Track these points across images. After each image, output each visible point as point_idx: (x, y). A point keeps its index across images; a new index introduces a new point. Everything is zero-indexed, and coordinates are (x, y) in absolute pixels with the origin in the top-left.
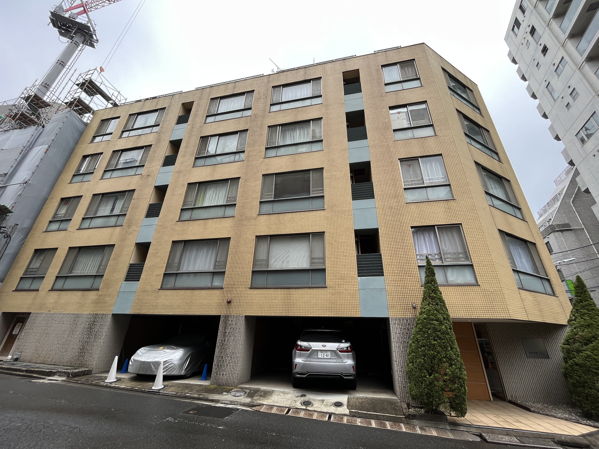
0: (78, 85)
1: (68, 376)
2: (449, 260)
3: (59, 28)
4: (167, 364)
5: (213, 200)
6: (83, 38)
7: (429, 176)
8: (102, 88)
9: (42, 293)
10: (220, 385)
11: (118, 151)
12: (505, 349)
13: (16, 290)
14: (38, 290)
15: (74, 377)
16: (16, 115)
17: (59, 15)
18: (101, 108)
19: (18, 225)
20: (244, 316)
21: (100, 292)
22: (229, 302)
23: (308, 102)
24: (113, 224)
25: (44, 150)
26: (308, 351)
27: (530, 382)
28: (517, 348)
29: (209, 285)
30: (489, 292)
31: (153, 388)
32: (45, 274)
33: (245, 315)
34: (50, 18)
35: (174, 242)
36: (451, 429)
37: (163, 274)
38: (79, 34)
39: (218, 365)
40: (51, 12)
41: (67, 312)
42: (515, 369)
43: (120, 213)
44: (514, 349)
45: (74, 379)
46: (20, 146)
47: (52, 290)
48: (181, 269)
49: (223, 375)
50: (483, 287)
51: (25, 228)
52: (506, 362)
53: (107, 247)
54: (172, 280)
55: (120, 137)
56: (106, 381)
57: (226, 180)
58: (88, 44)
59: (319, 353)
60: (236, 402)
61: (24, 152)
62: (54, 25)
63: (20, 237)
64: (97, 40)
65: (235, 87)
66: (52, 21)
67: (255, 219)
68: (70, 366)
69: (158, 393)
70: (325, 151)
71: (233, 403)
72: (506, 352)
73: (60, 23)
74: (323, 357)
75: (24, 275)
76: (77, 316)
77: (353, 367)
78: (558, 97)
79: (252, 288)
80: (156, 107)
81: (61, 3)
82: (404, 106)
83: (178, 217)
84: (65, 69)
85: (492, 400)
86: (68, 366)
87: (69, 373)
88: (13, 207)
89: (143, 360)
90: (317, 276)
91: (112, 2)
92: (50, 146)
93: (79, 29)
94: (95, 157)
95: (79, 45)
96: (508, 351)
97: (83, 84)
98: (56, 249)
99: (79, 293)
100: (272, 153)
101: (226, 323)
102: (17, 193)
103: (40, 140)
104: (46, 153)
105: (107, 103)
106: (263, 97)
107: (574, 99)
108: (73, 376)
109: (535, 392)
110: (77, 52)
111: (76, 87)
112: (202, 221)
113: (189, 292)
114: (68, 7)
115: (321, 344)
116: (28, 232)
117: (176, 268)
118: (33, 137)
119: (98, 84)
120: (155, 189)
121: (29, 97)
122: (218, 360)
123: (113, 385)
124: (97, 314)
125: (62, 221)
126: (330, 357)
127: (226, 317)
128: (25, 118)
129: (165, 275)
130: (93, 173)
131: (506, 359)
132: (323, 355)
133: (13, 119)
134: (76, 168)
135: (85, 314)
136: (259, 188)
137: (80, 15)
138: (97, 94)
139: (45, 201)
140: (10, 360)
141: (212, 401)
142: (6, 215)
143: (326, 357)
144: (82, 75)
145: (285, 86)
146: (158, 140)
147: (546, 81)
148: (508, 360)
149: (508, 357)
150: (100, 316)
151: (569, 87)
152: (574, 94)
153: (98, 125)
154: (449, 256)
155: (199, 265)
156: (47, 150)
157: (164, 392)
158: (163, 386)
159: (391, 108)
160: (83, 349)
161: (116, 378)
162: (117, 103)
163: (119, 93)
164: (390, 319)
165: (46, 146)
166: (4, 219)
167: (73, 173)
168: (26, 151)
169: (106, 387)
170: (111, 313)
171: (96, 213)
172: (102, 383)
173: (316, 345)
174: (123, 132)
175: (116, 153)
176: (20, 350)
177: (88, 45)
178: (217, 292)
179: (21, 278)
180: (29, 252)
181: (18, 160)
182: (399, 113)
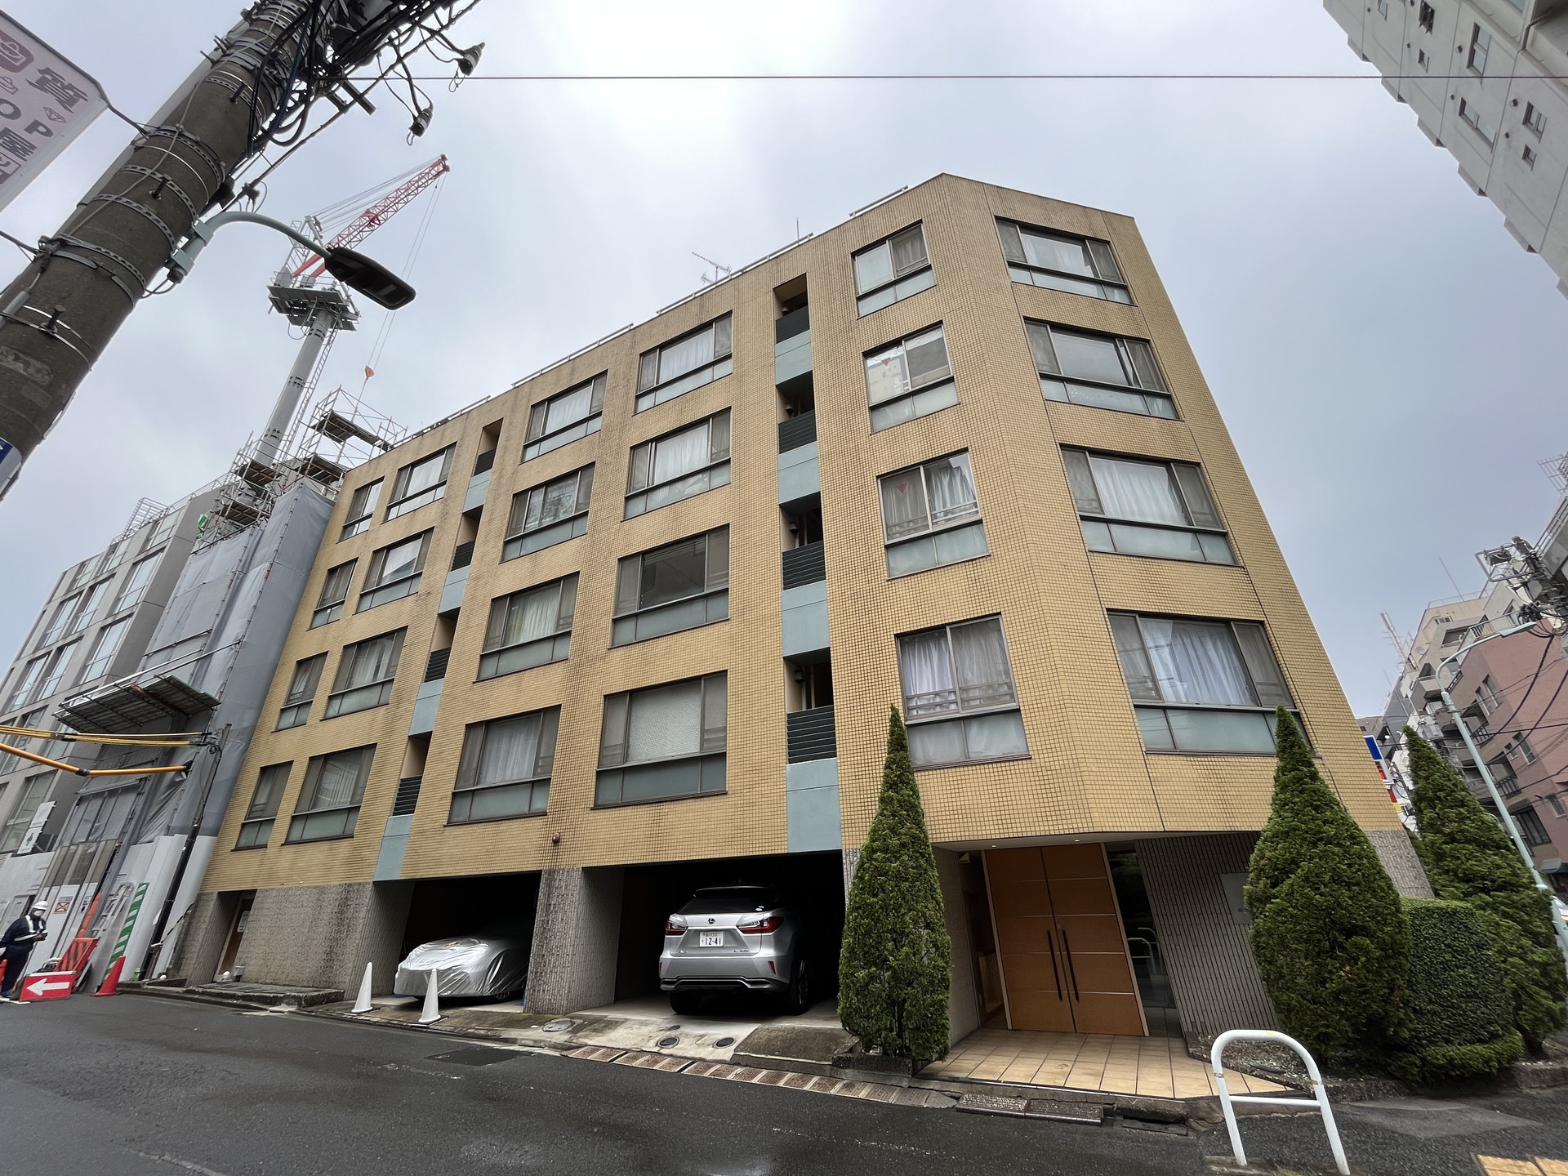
0: (313, 427)
1: (300, 1005)
2: (978, 702)
3: (288, 311)
4: (452, 975)
5: (537, 625)
6: (330, 317)
7: (944, 507)
8: (359, 422)
9: (272, 850)
10: (538, 1013)
11: (382, 549)
12: (1179, 903)
13: (237, 849)
14: (265, 846)
15: (310, 1005)
16: (226, 507)
17: (283, 288)
18: (358, 463)
19: (231, 725)
20: (581, 869)
21: (355, 841)
22: (556, 842)
23: (706, 376)
24: (374, 702)
25: (264, 572)
26: (682, 933)
27: (1241, 986)
28: (1210, 899)
29: (526, 810)
30: (1050, 773)
31: (420, 1021)
32: (276, 815)
33: (582, 866)
34: (271, 299)
35: (468, 726)
36: (909, 1087)
37: (451, 795)
38: (322, 314)
39: (536, 973)
40: (270, 288)
41: (307, 885)
42: (1203, 954)
43: (385, 678)
44: (1201, 902)
45: (310, 1009)
46: (228, 573)
47: (287, 843)
48: (482, 781)
49: (544, 991)
50: (1037, 761)
51: (245, 728)
52: (1179, 937)
53: (367, 749)
54: (464, 804)
55: (386, 520)
56: (353, 1011)
57: (556, 581)
58: (341, 326)
59: (702, 937)
60: (544, 1041)
61: (236, 581)
62: (280, 310)
63: (240, 746)
64: (357, 314)
65: (573, 371)
66: (276, 303)
67: (603, 658)
68: (313, 987)
69: (425, 1030)
70: (734, 484)
71: (538, 1045)
72: (1181, 912)
73: (289, 303)
74: (708, 945)
75: (248, 819)
76: (322, 890)
77: (771, 963)
78: (1497, 136)
79: (597, 807)
80: (440, 444)
81: (286, 263)
82: (896, 343)
83: (476, 672)
84: (305, 390)
85: (1147, 1034)
86: (309, 987)
87: (300, 998)
88: (222, 692)
89: (412, 968)
90: (710, 769)
91: (376, 226)
92: (272, 564)
93: (320, 304)
94: (347, 568)
95: (324, 335)
96: (1185, 910)
97: (321, 424)
98: (291, 763)
99: (325, 846)
100: (638, 506)
101: (549, 886)
102: (226, 665)
103: (258, 556)
104: (266, 578)
105: (372, 446)
106: (622, 382)
107: (1539, 133)
108: (307, 1003)
109: (1252, 1010)
110: (323, 347)
111: (311, 432)
112: (514, 677)
113: (491, 827)
114: (299, 265)
115: (705, 917)
116: (251, 734)
117: (472, 782)
118: (247, 550)
119: (349, 418)
120: (441, 620)
121: (243, 468)
122: (535, 964)
123: (362, 1018)
124: (350, 885)
125: (299, 706)
126: (721, 945)
127: (551, 873)
128: (242, 511)
129: (455, 795)
130: (343, 602)
131: (1182, 930)
132: (708, 941)
133: (222, 515)
134: (318, 596)
135: (334, 886)
136: (611, 591)
137: (318, 275)
138: (350, 436)
139: (274, 669)
140: (227, 979)
141: (506, 1041)
142: (213, 710)
143: (715, 945)
144: (319, 406)
145: (663, 346)
146: (444, 515)
147: (1453, 97)
148: (1187, 933)
149: (1185, 925)
150: (356, 888)
151: (1515, 103)
152: (1534, 119)
153: (350, 502)
154: (977, 693)
155: (513, 768)
156: (269, 571)
157: (437, 1027)
158: (439, 1017)
159: (868, 354)
160: (331, 952)
161: (372, 1005)
162: (391, 442)
163: (390, 421)
164: (843, 852)
165: (267, 565)
166: (209, 717)
167: (314, 609)
168: (239, 580)
169: (351, 1021)
170: (371, 881)
171: (350, 683)
172: (347, 1015)
173: (696, 921)
174: (389, 508)
175: (379, 554)
176: (242, 962)
177: (341, 329)
178: (537, 822)
179: (244, 825)
180: (253, 774)
181: (226, 600)
182: (886, 362)
